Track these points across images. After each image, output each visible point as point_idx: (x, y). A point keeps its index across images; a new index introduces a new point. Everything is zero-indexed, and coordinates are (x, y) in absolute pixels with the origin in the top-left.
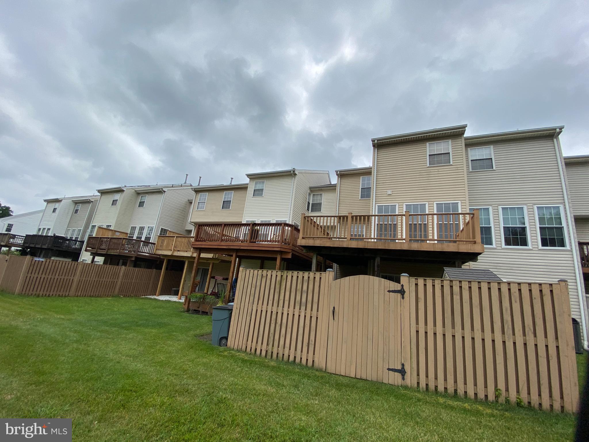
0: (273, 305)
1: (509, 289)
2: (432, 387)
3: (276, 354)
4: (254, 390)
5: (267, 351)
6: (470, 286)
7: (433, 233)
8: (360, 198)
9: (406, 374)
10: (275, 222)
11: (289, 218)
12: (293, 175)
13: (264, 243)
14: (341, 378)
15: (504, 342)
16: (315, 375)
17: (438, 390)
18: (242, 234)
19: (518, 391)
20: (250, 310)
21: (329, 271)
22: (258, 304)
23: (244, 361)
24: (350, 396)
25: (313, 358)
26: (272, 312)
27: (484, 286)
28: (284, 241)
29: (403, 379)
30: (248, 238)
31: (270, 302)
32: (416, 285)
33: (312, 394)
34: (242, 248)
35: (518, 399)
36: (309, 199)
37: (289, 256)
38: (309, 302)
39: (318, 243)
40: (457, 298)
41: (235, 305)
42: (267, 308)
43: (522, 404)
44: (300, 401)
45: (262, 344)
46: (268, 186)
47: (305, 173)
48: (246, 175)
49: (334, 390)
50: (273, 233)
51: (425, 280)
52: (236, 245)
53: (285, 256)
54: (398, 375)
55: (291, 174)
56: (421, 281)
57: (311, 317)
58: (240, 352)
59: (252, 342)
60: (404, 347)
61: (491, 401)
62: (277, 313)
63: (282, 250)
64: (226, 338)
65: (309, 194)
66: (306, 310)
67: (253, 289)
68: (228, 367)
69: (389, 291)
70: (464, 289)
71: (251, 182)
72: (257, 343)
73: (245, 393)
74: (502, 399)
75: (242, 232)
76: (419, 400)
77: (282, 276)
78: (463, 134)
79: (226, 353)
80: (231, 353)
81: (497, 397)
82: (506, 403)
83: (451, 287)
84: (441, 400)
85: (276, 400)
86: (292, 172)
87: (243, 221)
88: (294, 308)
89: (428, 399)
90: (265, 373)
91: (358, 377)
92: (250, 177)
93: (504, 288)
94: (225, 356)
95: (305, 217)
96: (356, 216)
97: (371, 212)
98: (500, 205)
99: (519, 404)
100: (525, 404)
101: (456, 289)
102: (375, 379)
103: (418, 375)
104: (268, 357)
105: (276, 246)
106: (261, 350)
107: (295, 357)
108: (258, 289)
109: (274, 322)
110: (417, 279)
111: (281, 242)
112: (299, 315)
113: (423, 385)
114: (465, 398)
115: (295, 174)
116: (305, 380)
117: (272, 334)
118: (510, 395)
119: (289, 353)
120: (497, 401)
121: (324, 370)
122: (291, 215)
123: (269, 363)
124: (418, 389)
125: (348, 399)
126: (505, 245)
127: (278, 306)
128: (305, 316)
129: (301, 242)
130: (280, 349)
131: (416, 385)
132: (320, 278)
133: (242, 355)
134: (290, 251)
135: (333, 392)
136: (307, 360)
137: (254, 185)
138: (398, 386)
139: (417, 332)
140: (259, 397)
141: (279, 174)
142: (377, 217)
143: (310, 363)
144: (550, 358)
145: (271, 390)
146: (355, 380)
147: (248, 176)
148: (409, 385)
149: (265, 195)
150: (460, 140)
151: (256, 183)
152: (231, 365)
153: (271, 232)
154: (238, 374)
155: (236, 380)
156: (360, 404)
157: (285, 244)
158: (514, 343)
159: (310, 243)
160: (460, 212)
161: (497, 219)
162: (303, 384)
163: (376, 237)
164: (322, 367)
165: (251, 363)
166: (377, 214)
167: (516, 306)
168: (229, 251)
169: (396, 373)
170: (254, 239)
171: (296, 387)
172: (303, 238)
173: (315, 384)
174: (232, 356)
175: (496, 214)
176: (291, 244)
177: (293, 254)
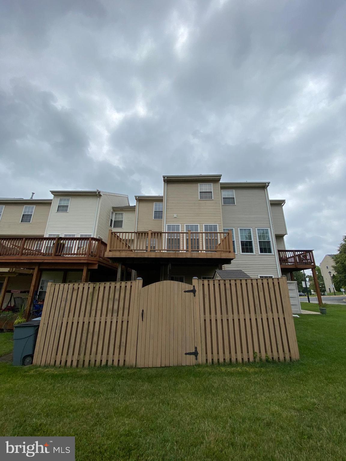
0: (84, 316)
1: (257, 283)
2: (215, 360)
3: (88, 361)
4: (71, 406)
5: (78, 361)
6: (236, 283)
7: (203, 246)
8: (153, 219)
9: (198, 355)
10: (79, 236)
11: (93, 233)
12: (98, 195)
13: (67, 256)
14: (150, 370)
15: (256, 319)
16: (128, 374)
17: (220, 362)
18: (43, 247)
19: (266, 352)
20: (59, 324)
21: (139, 279)
22: (68, 317)
23: (53, 376)
24: (160, 386)
25: (125, 357)
26: (84, 322)
27: (244, 282)
28: (91, 254)
29: (196, 359)
30: (52, 251)
31: (82, 314)
32: (203, 285)
33: (129, 394)
34: (46, 261)
35: (266, 357)
36: (112, 217)
37: (96, 267)
38: (120, 308)
39: (124, 255)
40: (228, 292)
41: (42, 320)
42: (78, 319)
43: (269, 360)
44: (120, 405)
45: (73, 354)
46: (72, 203)
47: (109, 195)
48: (51, 191)
49: (147, 383)
50: (77, 246)
51: (208, 281)
52: (39, 259)
53: (90, 268)
54: (193, 357)
55: (96, 195)
56: (206, 282)
57: (122, 322)
58: (48, 368)
59: (62, 355)
60: (196, 333)
61: (252, 362)
62: (89, 322)
63: (90, 262)
64: (32, 356)
65: (112, 213)
66: (117, 316)
67: (63, 303)
68: (37, 388)
69: (185, 292)
70: (232, 285)
71: (55, 198)
72: (67, 354)
73: (62, 412)
74: (257, 359)
75: (44, 245)
76: (210, 374)
77: (94, 288)
78: (219, 180)
79: (32, 372)
80: (38, 371)
81: (255, 358)
82: (260, 361)
83: (225, 284)
84: (223, 369)
85: (96, 411)
86: (97, 193)
87: (45, 235)
88: (106, 316)
89: (215, 371)
90: (79, 384)
91: (163, 365)
92: (54, 193)
93: (255, 283)
94: (32, 376)
95: (112, 233)
96: (155, 233)
97: (163, 229)
98: (239, 227)
99: (267, 360)
100: (270, 359)
101: (228, 286)
102: (176, 364)
103: (206, 353)
104: (79, 366)
105: (83, 258)
106: (72, 361)
107: (107, 361)
108: (69, 302)
109: (86, 331)
110: (204, 280)
111: (88, 255)
112: (111, 322)
113: (210, 360)
114: (236, 363)
115: (100, 196)
116: (120, 382)
117: (84, 343)
118: (262, 355)
119: (101, 358)
120: (255, 361)
121: (134, 366)
122: (96, 230)
123: (81, 372)
124: (207, 365)
125: (160, 389)
126: (242, 252)
127: (90, 316)
128: (117, 322)
129: (108, 254)
130: (92, 356)
131: (205, 362)
132: (131, 286)
133: (51, 371)
134: (97, 262)
135: (146, 386)
136: (119, 360)
137: (59, 201)
138: (193, 366)
139: (205, 320)
140: (78, 413)
141: (84, 194)
142: (166, 234)
143: (121, 363)
144: (281, 326)
145: (89, 401)
146: (161, 369)
147: (53, 192)
148: (201, 363)
149: (69, 211)
150: (218, 184)
151: (61, 200)
152: (40, 385)
153: (76, 245)
154: (50, 393)
155: (49, 400)
156: (170, 390)
157: (91, 256)
158: (262, 319)
159: (117, 255)
160: (218, 231)
161: (237, 236)
162: (119, 386)
163: (166, 249)
164: (133, 364)
165: (61, 377)
166: (167, 231)
167: (261, 294)
168: (30, 265)
169: (192, 356)
170: (59, 252)
171: (113, 390)
172: (110, 251)
173: (129, 382)
174: (40, 374)
175: (237, 233)
176: (98, 256)
177: (99, 266)
